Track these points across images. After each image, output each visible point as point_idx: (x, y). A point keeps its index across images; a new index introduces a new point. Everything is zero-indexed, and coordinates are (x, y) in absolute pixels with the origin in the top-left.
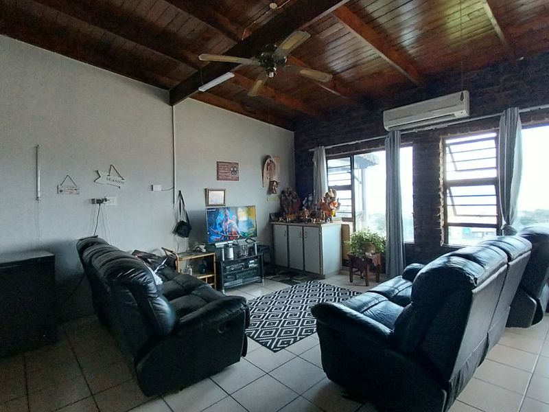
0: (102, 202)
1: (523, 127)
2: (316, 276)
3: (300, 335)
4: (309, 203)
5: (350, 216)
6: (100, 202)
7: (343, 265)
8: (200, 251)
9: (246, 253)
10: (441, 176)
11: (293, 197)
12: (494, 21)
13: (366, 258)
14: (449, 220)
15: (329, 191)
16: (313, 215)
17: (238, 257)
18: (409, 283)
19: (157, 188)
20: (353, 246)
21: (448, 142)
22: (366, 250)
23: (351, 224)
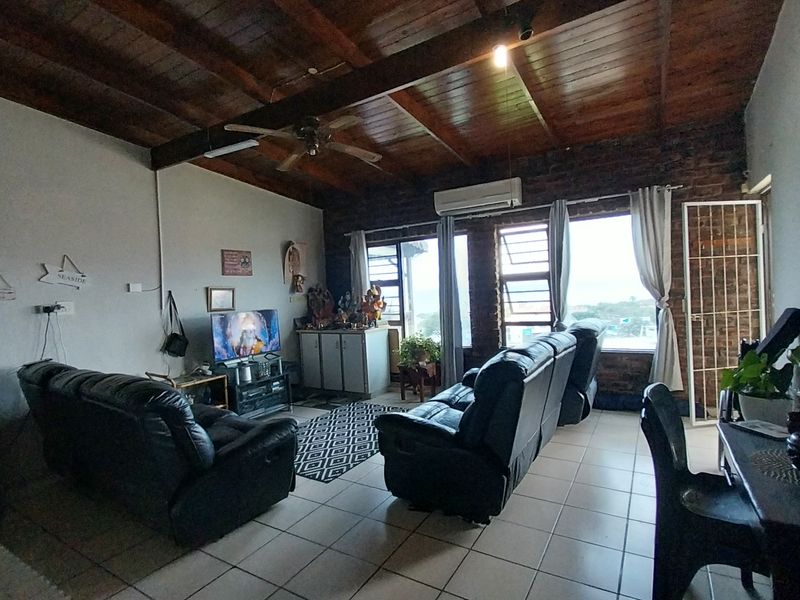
0: (52, 311)
1: (571, 220)
2: (360, 396)
3: (353, 461)
4: (347, 304)
5: (398, 318)
6: (48, 310)
7: (392, 380)
8: (204, 374)
9: (268, 373)
10: (497, 270)
11: (324, 296)
12: (540, 117)
13: (419, 368)
14: (507, 320)
15: (372, 287)
16: (352, 319)
17: (258, 379)
18: (470, 389)
19: (136, 288)
20: (404, 355)
21: (502, 231)
22: (420, 359)
23: (399, 328)
